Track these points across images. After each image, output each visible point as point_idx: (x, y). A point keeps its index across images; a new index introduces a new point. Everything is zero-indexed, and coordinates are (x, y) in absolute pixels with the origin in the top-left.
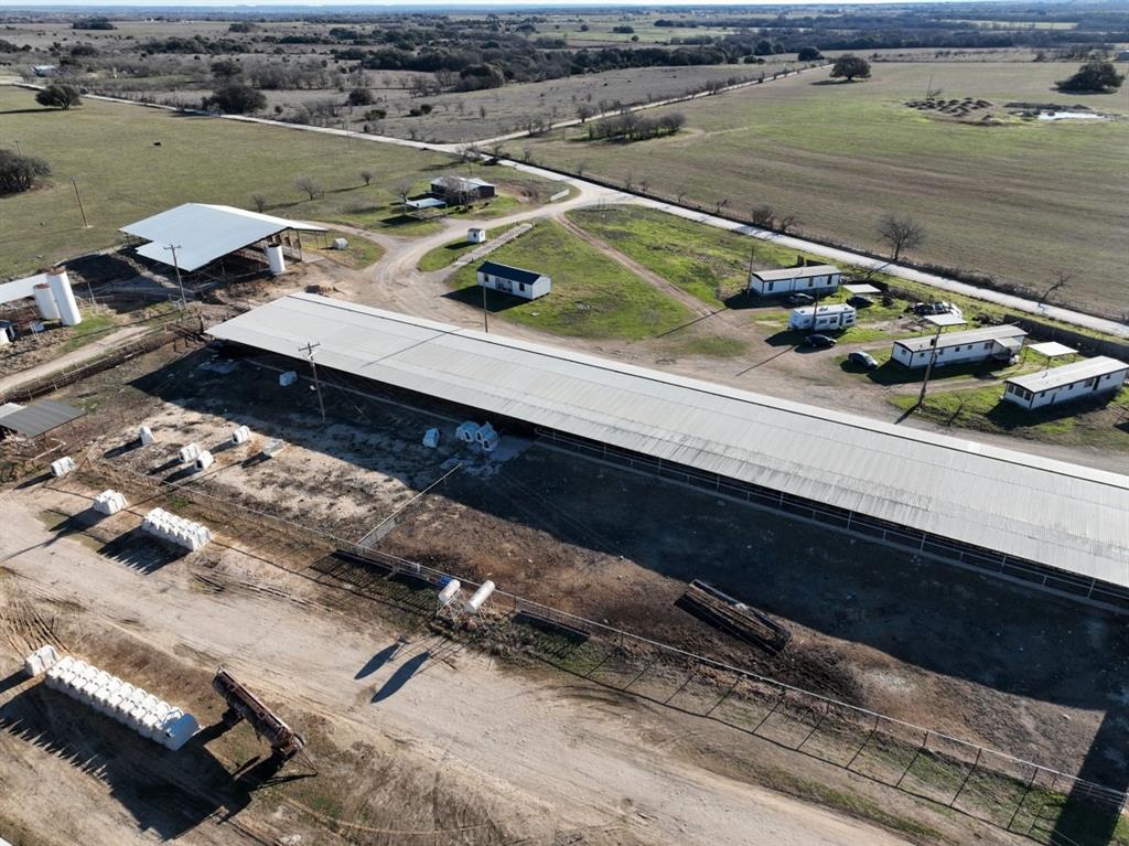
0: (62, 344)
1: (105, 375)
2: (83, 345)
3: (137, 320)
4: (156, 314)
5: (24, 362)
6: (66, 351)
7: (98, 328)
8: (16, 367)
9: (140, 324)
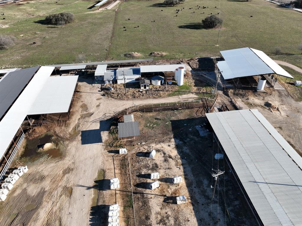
0: (171, 92)
1: (170, 112)
2: (175, 95)
3: (197, 92)
4: (205, 91)
5: (157, 95)
6: (169, 95)
7: (184, 90)
8: (154, 96)
9: (197, 94)
